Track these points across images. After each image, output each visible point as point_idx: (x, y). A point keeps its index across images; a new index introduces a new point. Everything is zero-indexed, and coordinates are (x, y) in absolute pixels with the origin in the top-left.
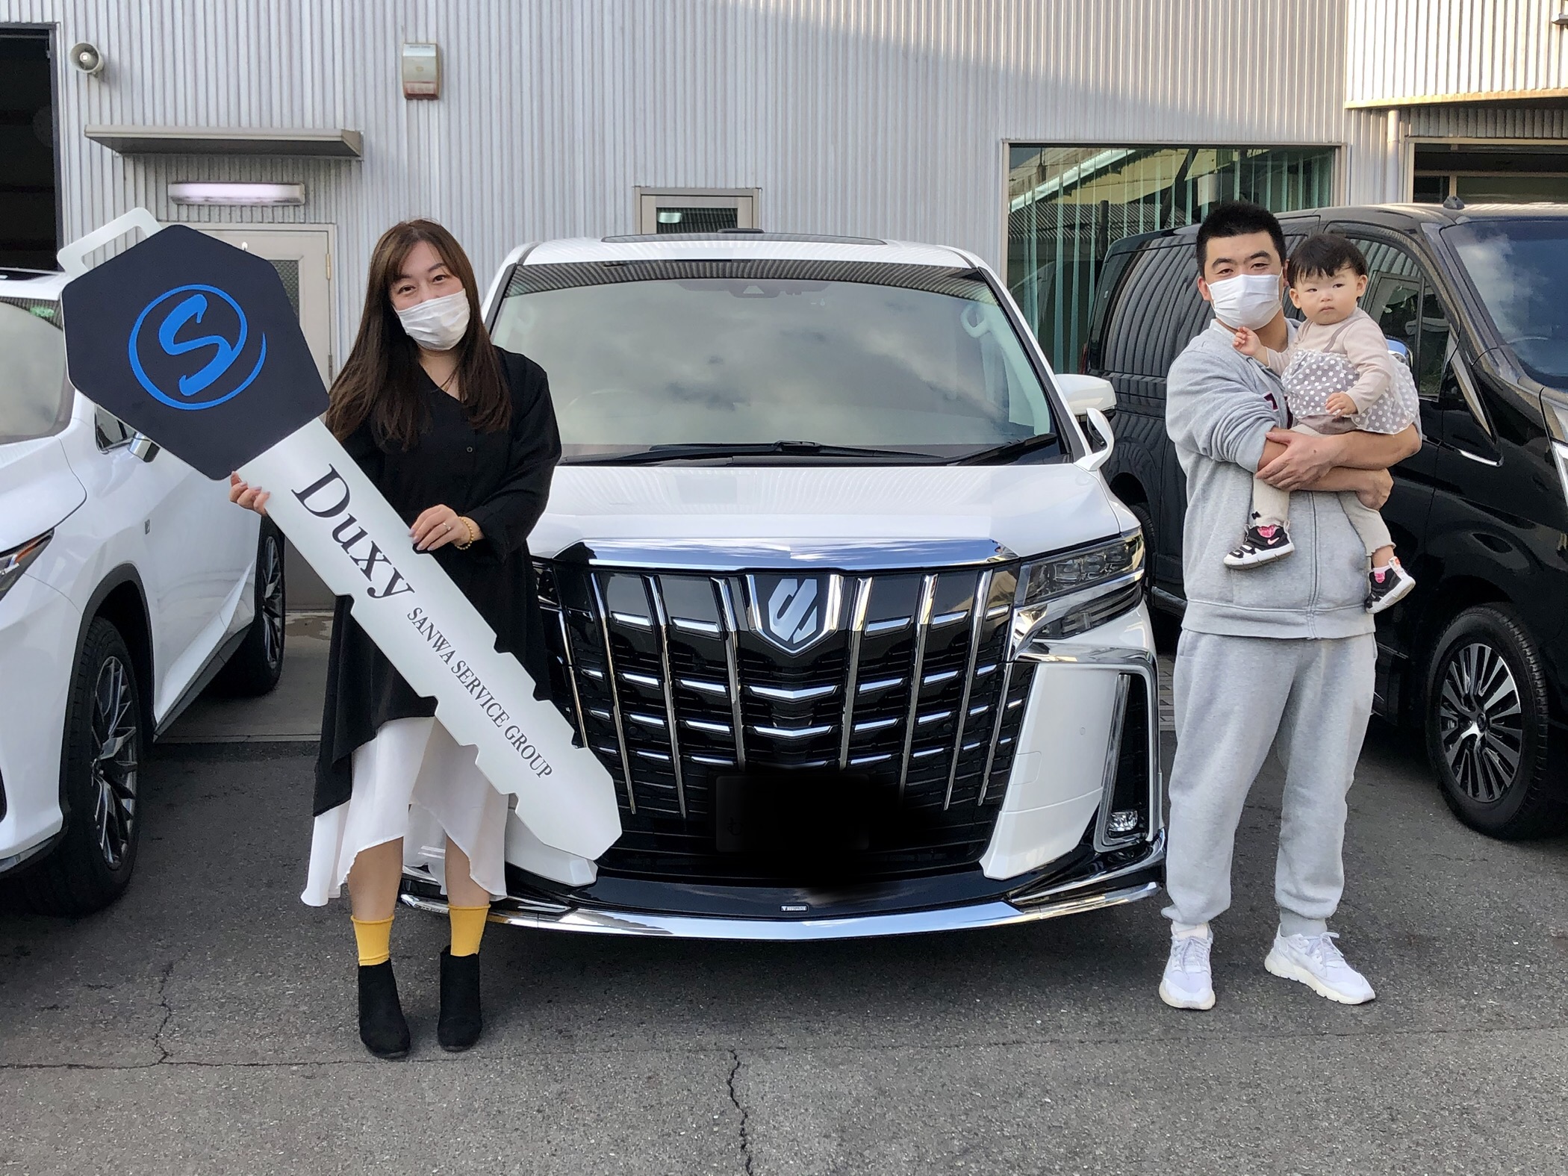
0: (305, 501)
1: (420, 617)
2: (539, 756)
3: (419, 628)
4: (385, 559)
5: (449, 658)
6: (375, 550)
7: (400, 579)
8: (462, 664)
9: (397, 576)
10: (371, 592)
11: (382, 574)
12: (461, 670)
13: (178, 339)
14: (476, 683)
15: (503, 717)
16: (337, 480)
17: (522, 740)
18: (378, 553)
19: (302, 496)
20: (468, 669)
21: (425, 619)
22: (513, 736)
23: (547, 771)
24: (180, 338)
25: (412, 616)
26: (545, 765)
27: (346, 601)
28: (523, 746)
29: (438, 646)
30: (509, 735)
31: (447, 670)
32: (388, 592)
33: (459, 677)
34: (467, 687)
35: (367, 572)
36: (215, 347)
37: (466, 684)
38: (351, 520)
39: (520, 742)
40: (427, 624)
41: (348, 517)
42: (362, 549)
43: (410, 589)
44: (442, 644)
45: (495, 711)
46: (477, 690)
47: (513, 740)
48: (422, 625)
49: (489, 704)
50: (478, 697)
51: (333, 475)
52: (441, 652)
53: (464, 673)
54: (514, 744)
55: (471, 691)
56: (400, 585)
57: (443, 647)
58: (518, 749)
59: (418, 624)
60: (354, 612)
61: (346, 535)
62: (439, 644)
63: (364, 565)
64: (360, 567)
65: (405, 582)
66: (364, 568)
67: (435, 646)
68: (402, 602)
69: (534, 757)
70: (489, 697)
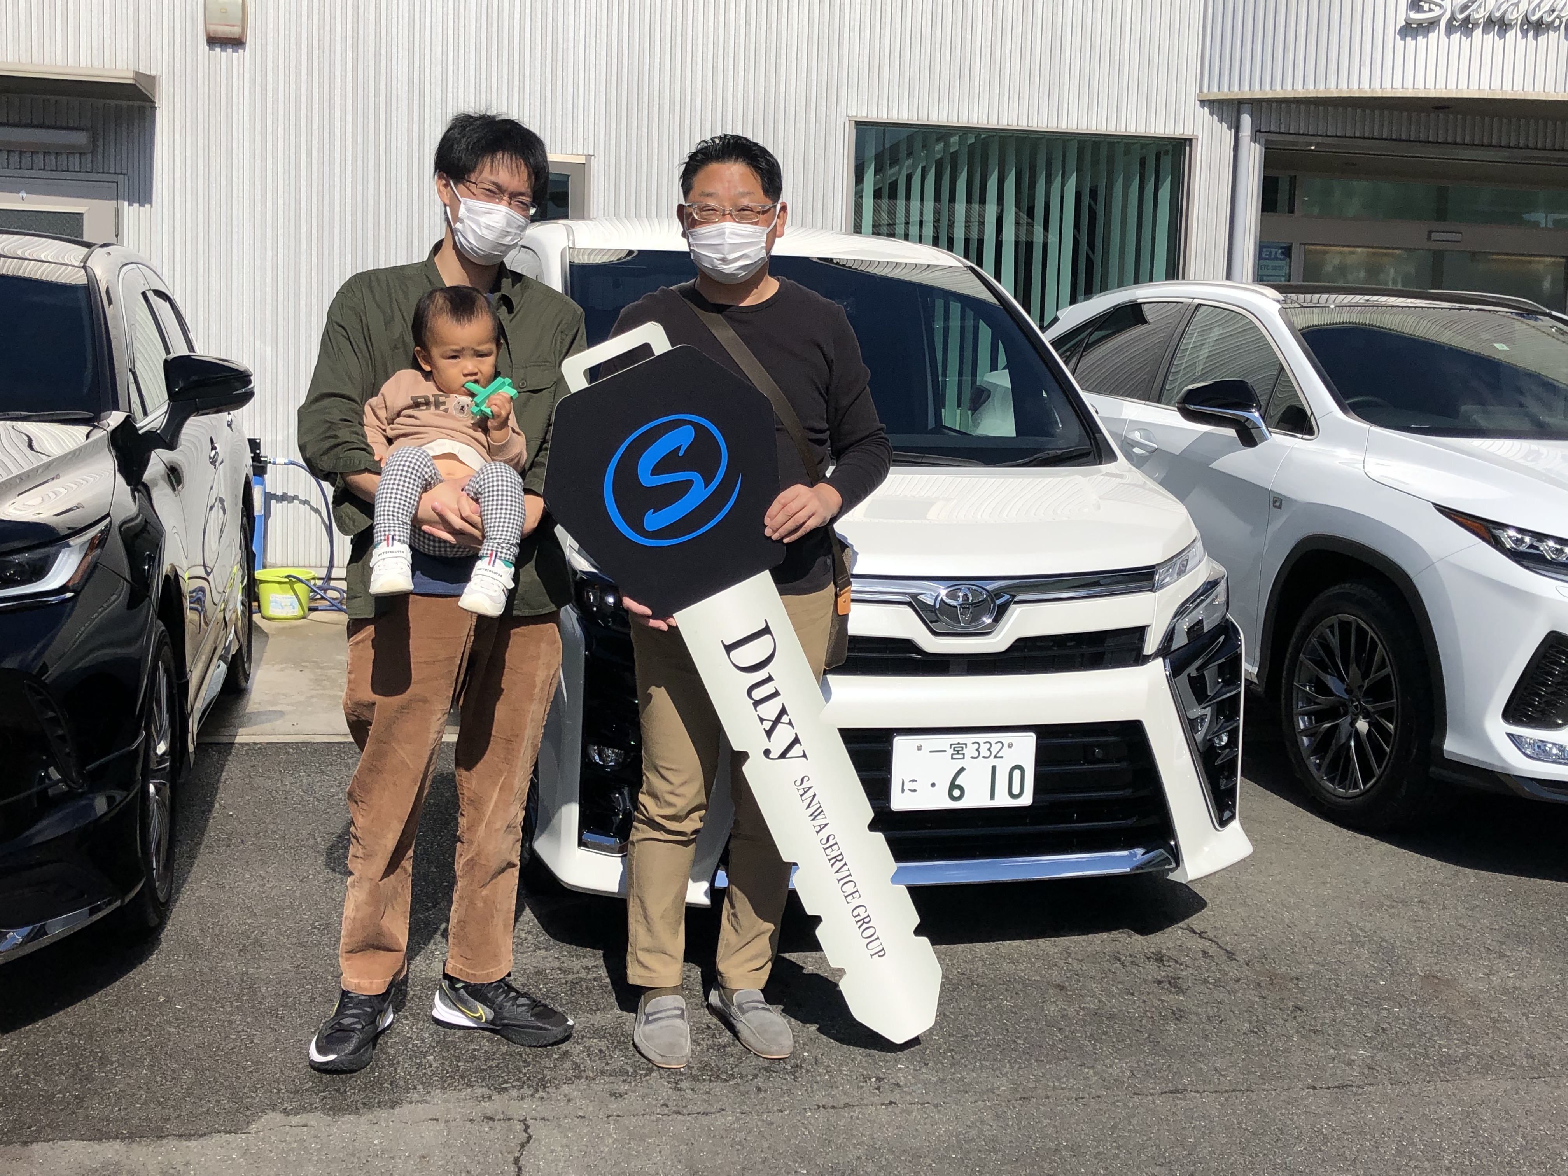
0: (731, 654)
1: (806, 785)
2: (878, 938)
3: (801, 796)
4: (790, 723)
5: (821, 829)
6: (783, 711)
7: (798, 745)
8: (831, 838)
9: (796, 741)
10: (767, 753)
11: (783, 736)
12: (829, 843)
13: (656, 471)
14: (839, 858)
15: (855, 895)
16: (768, 636)
17: (866, 920)
18: (785, 716)
19: (729, 648)
20: (836, 843)
21: (810, 788)
22: (859, 915)
23: (883, 953)
24: (661, 468)
25: (799, 783)
26: (881, 948)
27: (743, 757)
28: (865, 926)
29: (814, 816)
30: (855, 913)
31: (815, 842)
32: (783, 756)
33: (825, 849)
34: (830, 860)
35: (769, 733)
36: (690, 483)
37: (830, 857)
38: (770, 679)
39: (864, 922)
40: (810, 793)
41: (768, 676)
42: (770, 710)
43: (804, 756)
44: (819, 814)
45: (849, 888)
46: (838, 865)
47: (858, 918)
48: (805, 792)
49: (845, 881)
50: (837, 872)
51: (766, 631)
52: (816, 823)
53: (831, 847)
54: (857, 922)
55: (832, 865)
56: (796, 750)
57: (819, 817)
58: (859, 927)
59: (802, 792)
60: (747, 769)
61: (758, 694)
62: (816, 814)
63: (768, 725)
64: (764, 726)
65: (802, 748)
66: (767, 729)
67: (811, 815)
68: (793, 766)
69: (872, 938)
70: (848, 873)
